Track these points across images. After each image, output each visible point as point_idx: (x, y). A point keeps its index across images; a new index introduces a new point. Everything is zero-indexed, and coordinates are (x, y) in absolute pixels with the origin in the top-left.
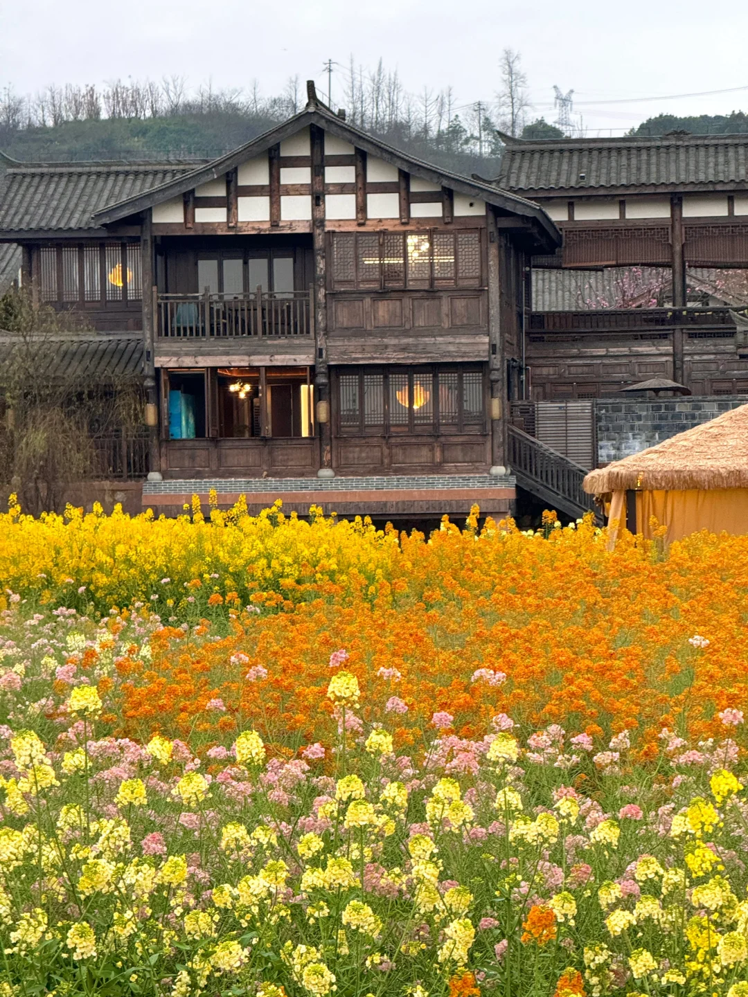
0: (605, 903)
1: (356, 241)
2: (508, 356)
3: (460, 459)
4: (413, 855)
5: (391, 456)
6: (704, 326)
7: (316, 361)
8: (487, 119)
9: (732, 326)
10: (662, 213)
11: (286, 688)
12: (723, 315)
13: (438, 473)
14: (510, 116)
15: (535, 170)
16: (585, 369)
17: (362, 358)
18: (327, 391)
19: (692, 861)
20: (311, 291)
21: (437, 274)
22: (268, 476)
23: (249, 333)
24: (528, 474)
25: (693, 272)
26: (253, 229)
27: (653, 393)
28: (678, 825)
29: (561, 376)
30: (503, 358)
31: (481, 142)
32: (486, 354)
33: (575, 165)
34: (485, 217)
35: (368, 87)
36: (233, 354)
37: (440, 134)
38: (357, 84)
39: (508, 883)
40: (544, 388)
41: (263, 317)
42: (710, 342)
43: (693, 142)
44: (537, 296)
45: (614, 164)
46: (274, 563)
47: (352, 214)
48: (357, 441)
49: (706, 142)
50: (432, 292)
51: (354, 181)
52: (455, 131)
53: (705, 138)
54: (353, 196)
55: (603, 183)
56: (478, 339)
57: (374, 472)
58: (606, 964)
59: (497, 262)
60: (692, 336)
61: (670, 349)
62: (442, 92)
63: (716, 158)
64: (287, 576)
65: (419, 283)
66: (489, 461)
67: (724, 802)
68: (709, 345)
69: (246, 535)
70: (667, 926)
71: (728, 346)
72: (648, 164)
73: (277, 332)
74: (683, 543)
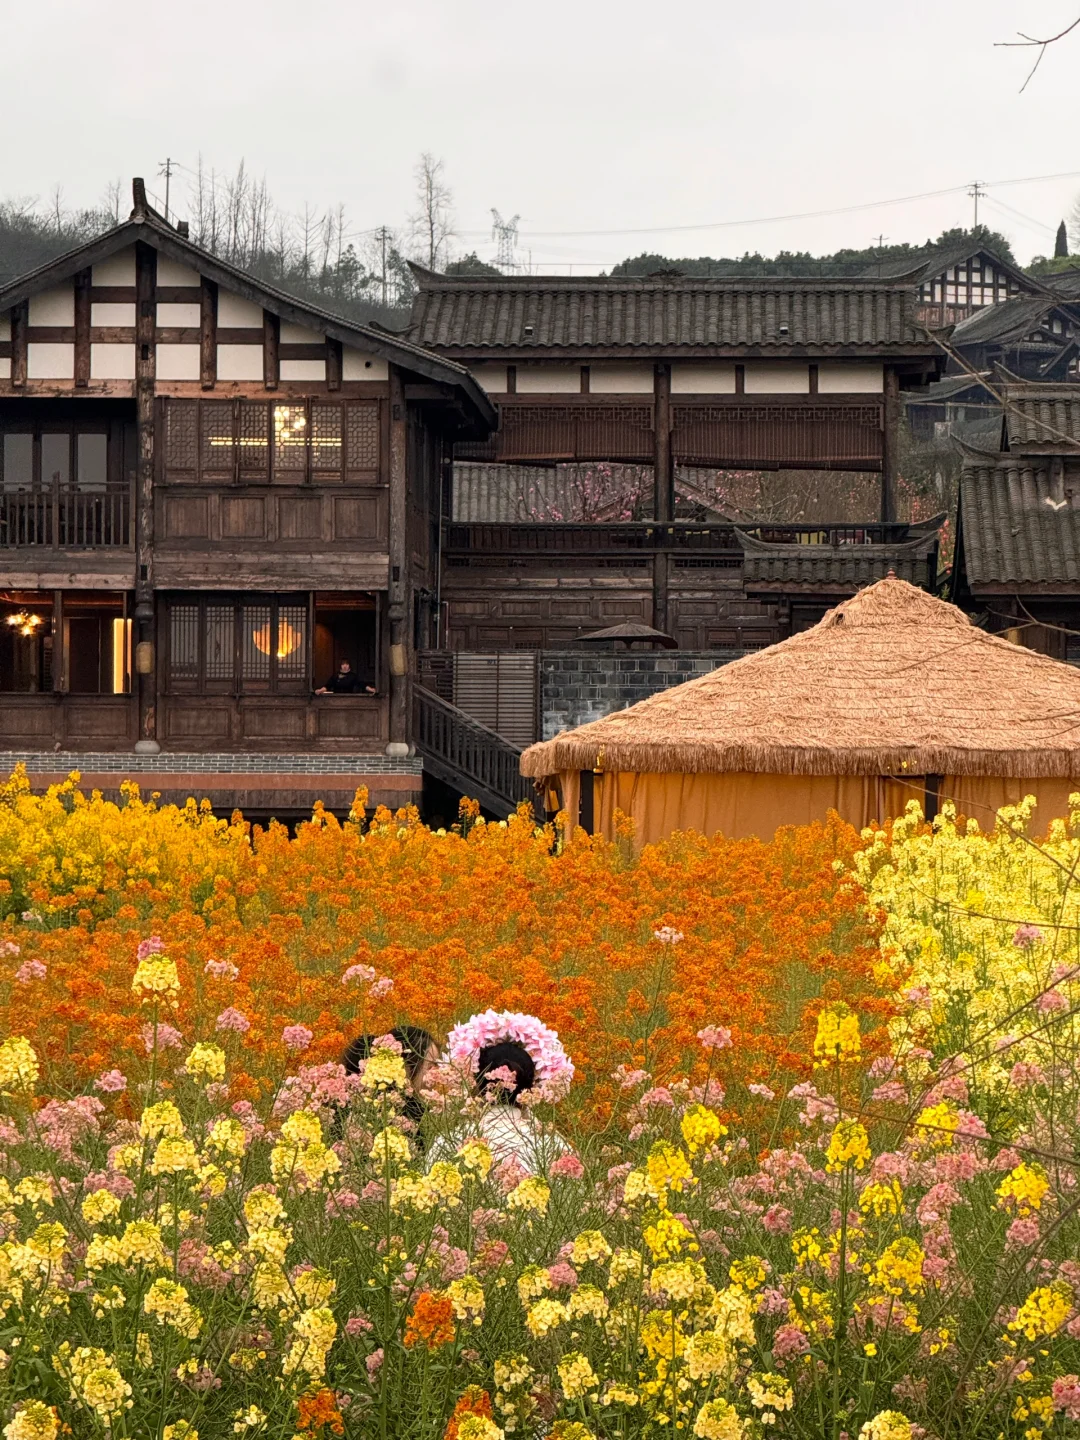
0: (526, 1296)
1: (200, 413)
2: (415, 585)
3: (343, 731)
4: (250, 1221)
5: (243, 724)
6: (699, 551)
7: (136, 584)
8: (394, 252)
9: (738, 551)
10: (640, 386)
11: (77, 1019)
12: (725, 536)
13: (311, 751)
14: (428, 249)
15: (461, 320)
16: (527, 607)
17: (205, 582)
18: (152, 627)
19: (653, 1237)
20: (132, 484)
21: (316, 463)
22: (61, 749)
23: (40, 541)
24: (441, 755)
25: (683, 474)
26: (50, 389)
27: (624, 645)
28: (635, 1185)
29: (491, 616)
30: (408, 586)
31: (385, 284)
32: (385, 580)
33: (519, 312)
34: (388, 383)
35: (223, 201)
36: (15, 571)
37: (326, 270)
38: (207, 196)
39: (388, 1265)
40: (467, 634)
41: (61, 518)
42: (706, 573)
43: (687, 287)
44: (460, 503)
45: (574, 314)
46: (66, 862)
47: (194, 373)
48: (194, 702)
49: (707, 287)
50: (308, 487)
51: (197, 324)
52: (348, 268)
53: (705, 281)
54: (197, 347)
55: (558, 341)
56: (373, 559)
57: (217, 747)
58: (525, 1385)
59: (403, 450)
60: (679, 564)
61: (649, 581)
62: (330, 210)
63: (720, 309)
64: (86, 882)
65: (290, 475)
66: (385, 733)
67: (701, 1150)
68: (704, 577)
69: (27, 823)
70: (615, 1332)
71: (732, 579)
72: (624, 316)
73: (80, 541)
74: (660, 848)
